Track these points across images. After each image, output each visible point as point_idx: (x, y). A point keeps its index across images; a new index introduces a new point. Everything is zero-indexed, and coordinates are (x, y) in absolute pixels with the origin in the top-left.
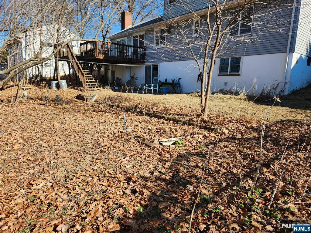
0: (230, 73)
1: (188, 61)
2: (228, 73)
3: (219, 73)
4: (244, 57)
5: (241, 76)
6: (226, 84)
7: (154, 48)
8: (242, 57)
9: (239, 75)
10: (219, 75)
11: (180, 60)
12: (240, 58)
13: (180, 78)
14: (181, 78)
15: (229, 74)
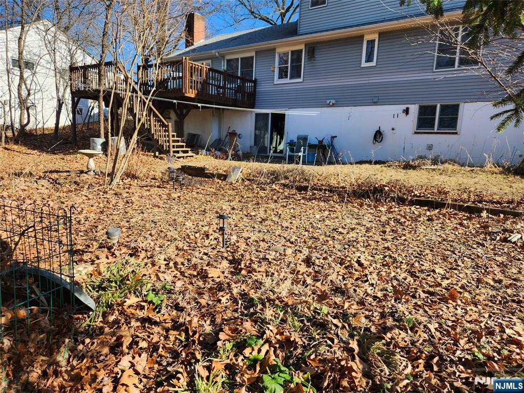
0: (438, 130)
1: (351, 107)
2: (434, 130)
3: (417, 129)
4: (466, 104)
5: (459, 134)
6: (430, 147)
7: (275, 83)
8: (463, 104)
9: (456, 133)
10: (416, 133)
11: (335, 105)
12: (458, 106)
13: (333, 137)
14: (336, 137)
15: (436, 130)
